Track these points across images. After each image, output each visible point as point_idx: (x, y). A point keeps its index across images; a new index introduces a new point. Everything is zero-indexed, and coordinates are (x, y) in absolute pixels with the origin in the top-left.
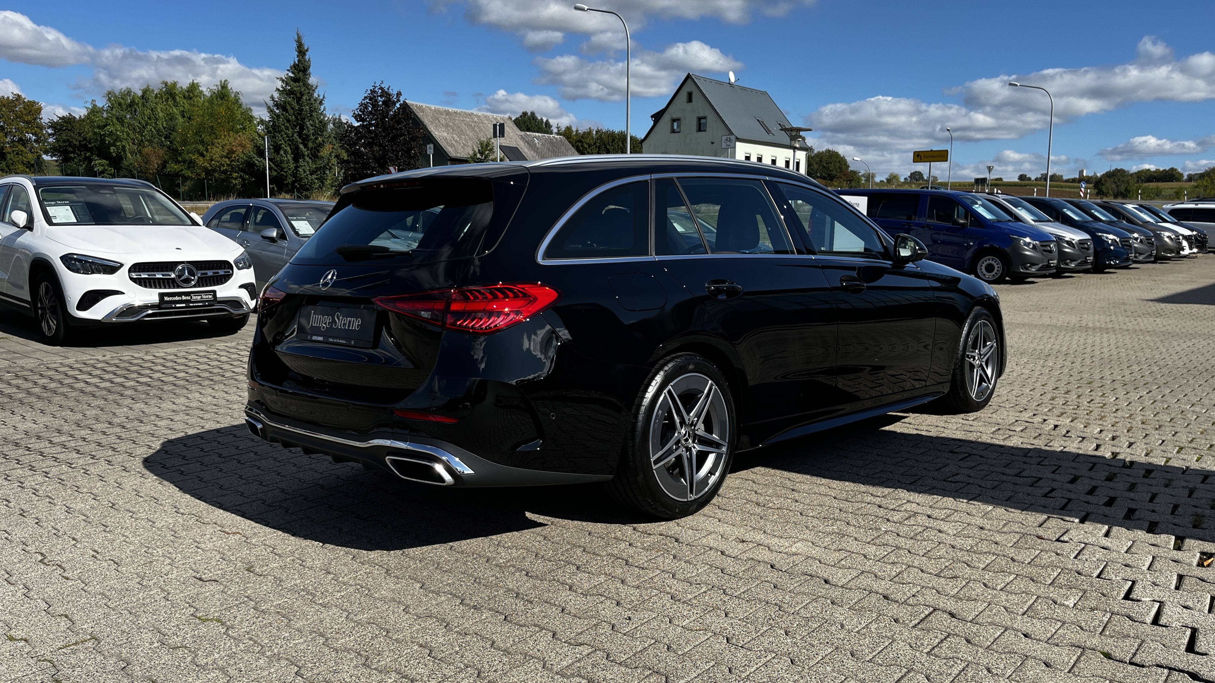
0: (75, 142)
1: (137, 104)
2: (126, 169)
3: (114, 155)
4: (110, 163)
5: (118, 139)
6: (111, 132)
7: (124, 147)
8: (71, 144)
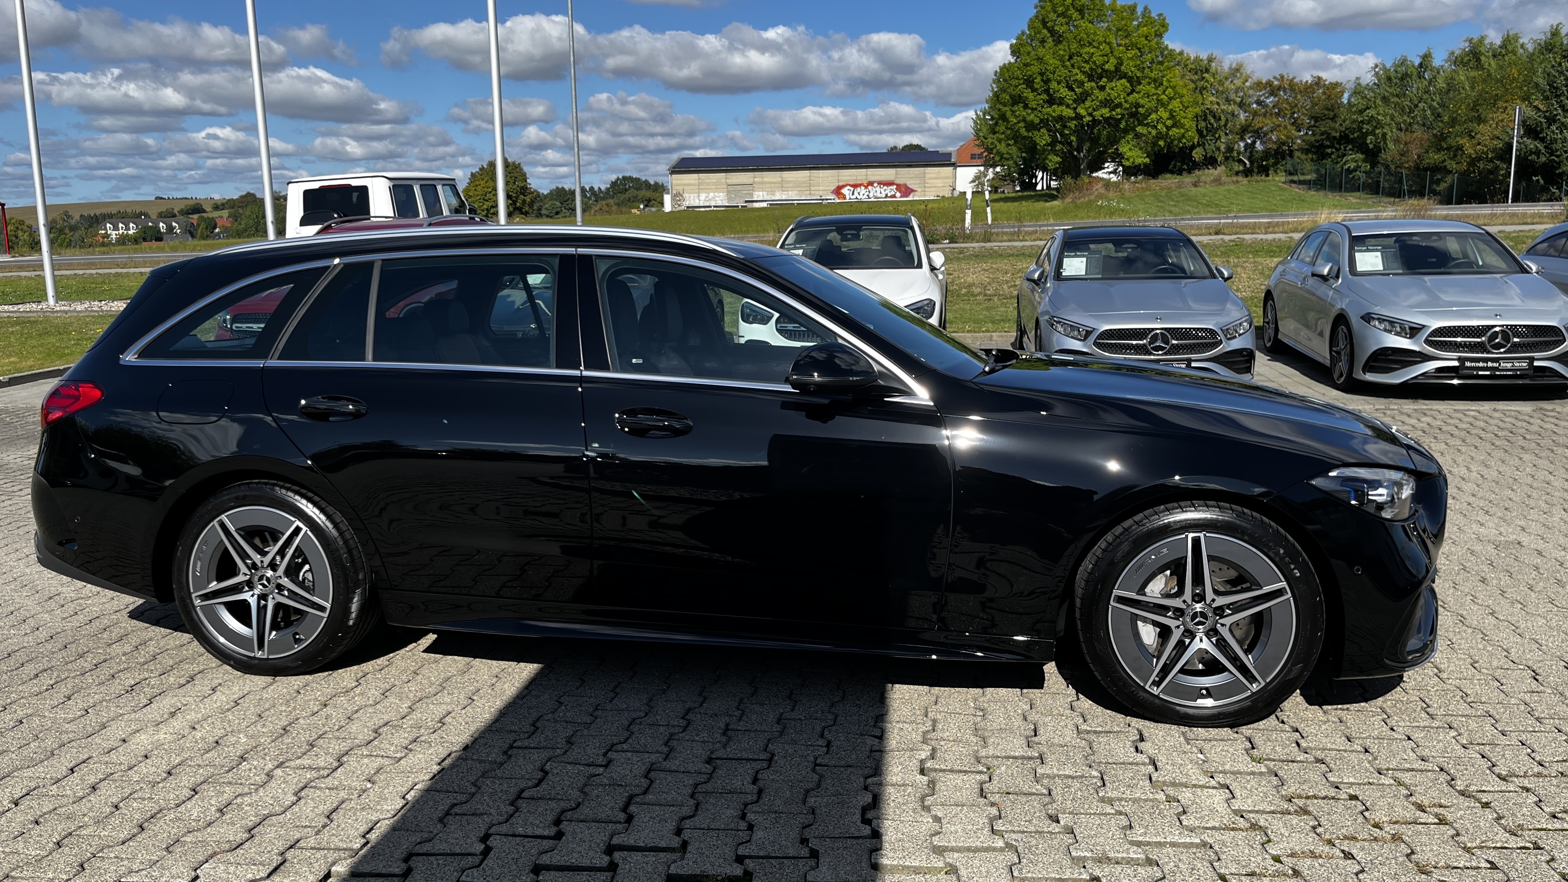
0: (1334, 134)
1: (1410, 77)
2: (1383, 164)
3: (1371, 146)
4: (1366, 157)
5: (1379, 125)
6: (1372, 116)
7: (1384, 135)
8: (1329, 137)
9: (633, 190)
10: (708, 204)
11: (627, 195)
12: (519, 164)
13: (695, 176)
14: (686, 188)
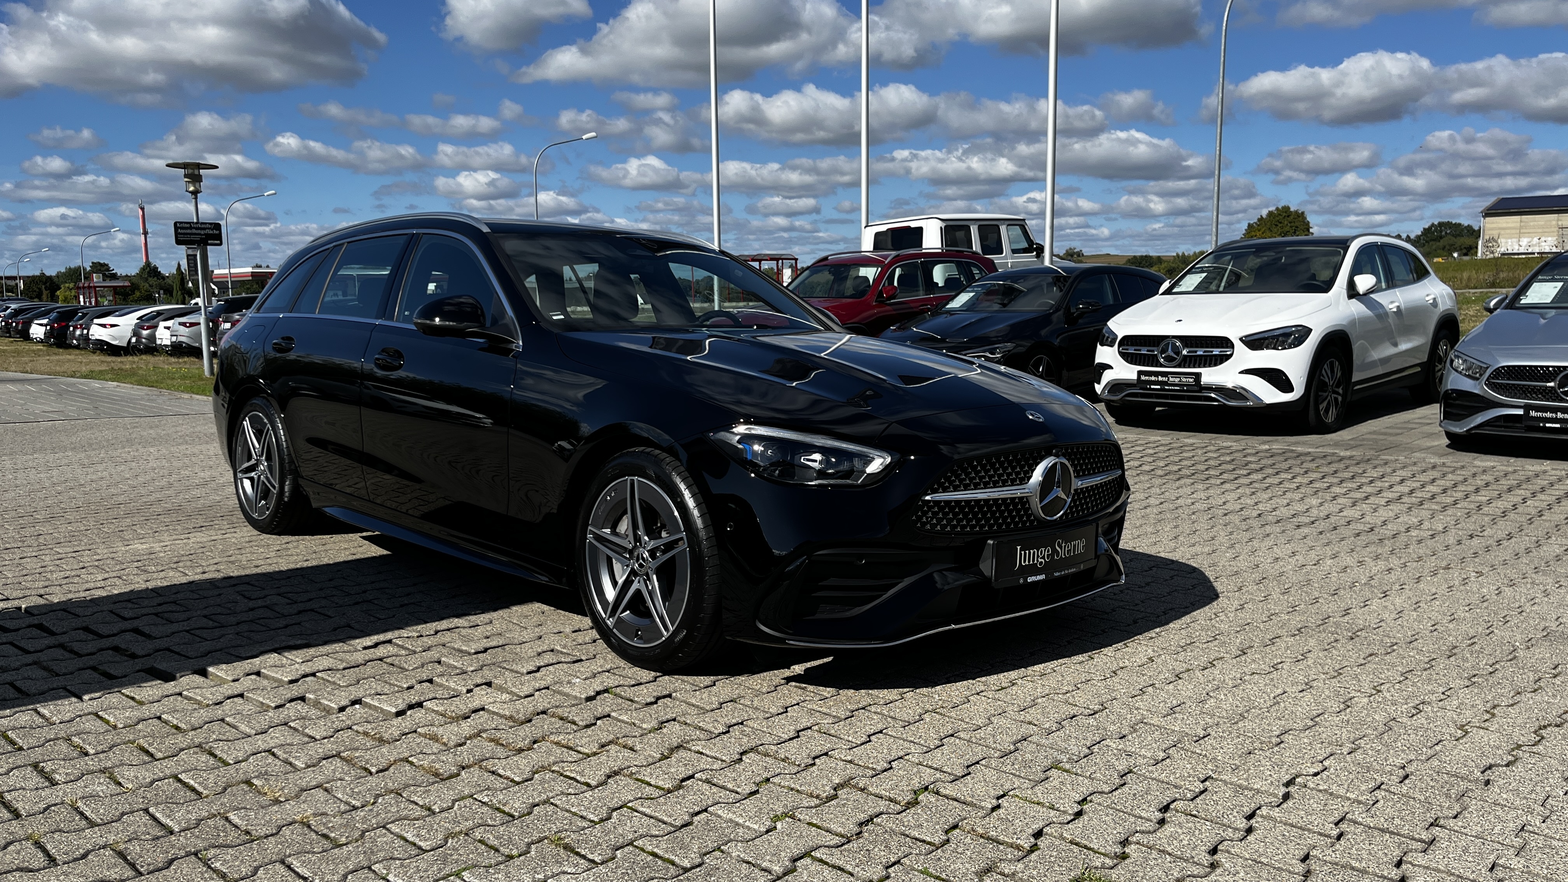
9: (1449, 237)
10: (1530, 251)
11: (1442, 243)
12: (1303, 213)
13: (1517, 218)
14: (1502, 232)
